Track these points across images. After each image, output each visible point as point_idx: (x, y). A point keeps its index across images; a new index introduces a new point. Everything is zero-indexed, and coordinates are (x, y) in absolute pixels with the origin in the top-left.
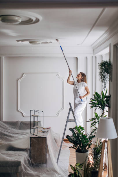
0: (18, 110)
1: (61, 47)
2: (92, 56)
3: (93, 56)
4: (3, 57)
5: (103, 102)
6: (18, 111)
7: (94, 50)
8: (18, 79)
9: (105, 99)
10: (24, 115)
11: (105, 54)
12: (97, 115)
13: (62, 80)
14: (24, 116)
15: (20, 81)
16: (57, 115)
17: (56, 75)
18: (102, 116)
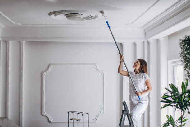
0: (43, 113)
1: (107, 22)
3: (144, 42)
4: (24, 42)
5: (182, 99)
6: (43, 115)
7: (145, 33)
8: (43, 72)
10: (50, 120)
11: (164, 37)
13: (101, 74)
14: (50, 122)
15: (46, 74)
16: (95, 121)
17: (94, 67)
18: (181, 120)
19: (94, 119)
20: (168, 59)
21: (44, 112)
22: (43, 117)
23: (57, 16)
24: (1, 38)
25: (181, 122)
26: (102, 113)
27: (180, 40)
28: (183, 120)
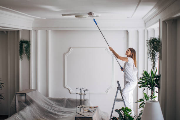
0: (65, 86)
3: (144, 30)
4: (50, 31)
5: (152, 82)
6: (65, 87)
7: (145, 23)
8: (65, 54)
9: (155, 78)
10: (71, 92)
11: (158, 28)
12: (146, 96)
14: (71, 93)
15: (67, 55)
16: (106, 93)
17: (105, 50)
18: (151, 97)
19: (105, 92)
22: (65, 89)
24: (32, 28)
25: (151, 99)
26: (112, 87)
28: (152, 97)
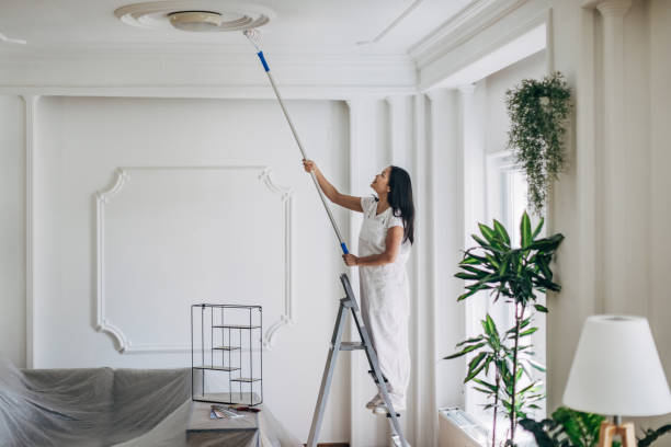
0: (99, 322)
1: (261, 55)
2: (412, 94)
3: (413, 97)
4: (36, 98)
5: (520, 267)
6: (98, 329)
7: (418, 71)
8: (98, 193)
9: (534, 252)
10: (122, 345)
11: (474, 84)
12: (491, 328)
13: (283, 198)
14: (122, 351)
16: (265, 344)
17: (260, 177)
18: (517, 331)
20: (486, 152)
21: (104, 321)
22: (100, 334)
23: (140, 19)
25: (516, 338)
26: (286, 322)
27: (509, 93)
28: (520, 331)
